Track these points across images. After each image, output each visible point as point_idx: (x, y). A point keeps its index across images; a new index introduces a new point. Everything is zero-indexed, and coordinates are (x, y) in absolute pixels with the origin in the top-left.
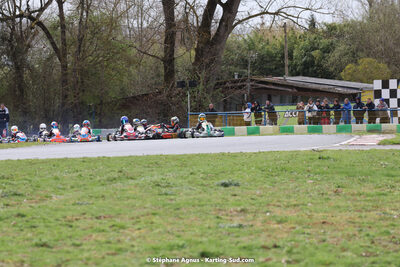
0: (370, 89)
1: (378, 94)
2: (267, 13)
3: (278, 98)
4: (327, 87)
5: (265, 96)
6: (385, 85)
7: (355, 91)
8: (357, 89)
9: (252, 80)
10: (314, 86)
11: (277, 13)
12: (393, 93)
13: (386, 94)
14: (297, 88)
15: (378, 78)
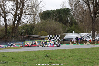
0: (47, 37)
1: (48, 38)
2: (25, 22)
3: (30, 39)
6: (50, 36)
7: (44, 38)
10: (36, 37)
11: (27, 22)
14: (33, 37)
15: (48, 35)
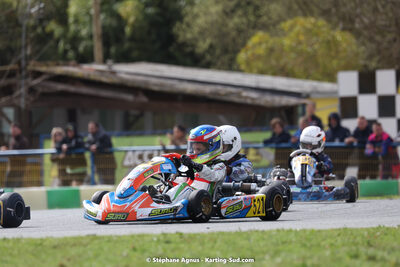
1: (349, 106)
4: (223, 90)
5: (60, 113)
6: (367, 84)
7: (293, 101)
8: (297, 95)
9: (38, 74)
10: (190, 88)
12: (386, 106)
13: (368, 107)
15: (347, 68)
